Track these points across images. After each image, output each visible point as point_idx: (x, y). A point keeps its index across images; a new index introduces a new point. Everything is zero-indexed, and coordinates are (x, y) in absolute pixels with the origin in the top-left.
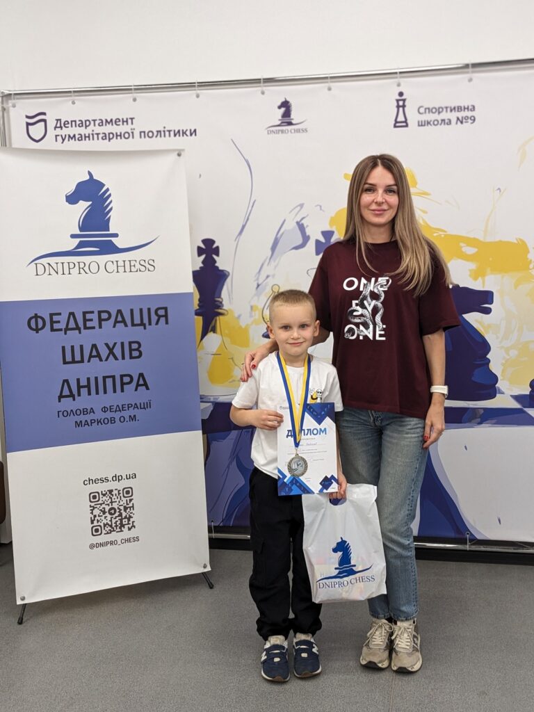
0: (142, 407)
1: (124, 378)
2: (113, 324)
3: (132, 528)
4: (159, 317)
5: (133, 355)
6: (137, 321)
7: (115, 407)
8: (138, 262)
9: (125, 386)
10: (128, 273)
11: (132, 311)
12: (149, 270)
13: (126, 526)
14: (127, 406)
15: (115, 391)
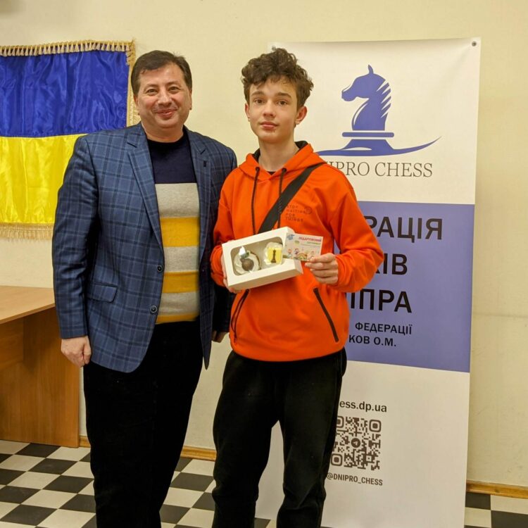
0: (401, 331)
1: (384, 294)
2: (377, 234)
3: (375, 468)
4: (431, 230)
5: (397, 270)
6: (405, 231)
7: (370, 326)
8: (413, 165)
9: (384, 304)
10: (400, 177)
11: (400, 220)
12: (424, 175)
13: (370, 465)
14: (383, 327)
15: (372, 308)
